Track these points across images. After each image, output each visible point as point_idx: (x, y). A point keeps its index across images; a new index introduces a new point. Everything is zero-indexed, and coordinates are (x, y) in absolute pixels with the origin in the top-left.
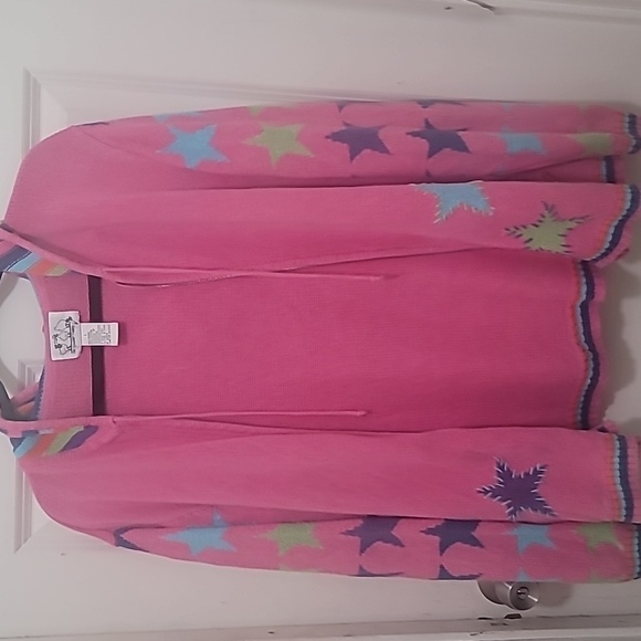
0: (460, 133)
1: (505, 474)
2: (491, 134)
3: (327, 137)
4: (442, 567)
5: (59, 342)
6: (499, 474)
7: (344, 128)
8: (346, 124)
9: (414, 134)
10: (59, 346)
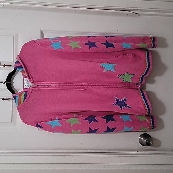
0: (113, 44)
1: (118, 101)
2: (120, 44)
3: (84, 44)
4: (107, 126)
5: (26, 84)
6: (116, 101)
7: (88, 42)
8: (89, 41)
9: (103, 44)
10: (26, 85)
